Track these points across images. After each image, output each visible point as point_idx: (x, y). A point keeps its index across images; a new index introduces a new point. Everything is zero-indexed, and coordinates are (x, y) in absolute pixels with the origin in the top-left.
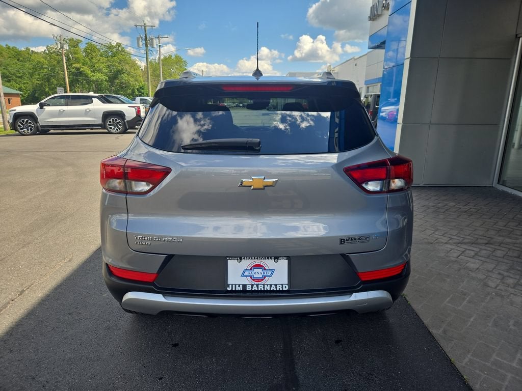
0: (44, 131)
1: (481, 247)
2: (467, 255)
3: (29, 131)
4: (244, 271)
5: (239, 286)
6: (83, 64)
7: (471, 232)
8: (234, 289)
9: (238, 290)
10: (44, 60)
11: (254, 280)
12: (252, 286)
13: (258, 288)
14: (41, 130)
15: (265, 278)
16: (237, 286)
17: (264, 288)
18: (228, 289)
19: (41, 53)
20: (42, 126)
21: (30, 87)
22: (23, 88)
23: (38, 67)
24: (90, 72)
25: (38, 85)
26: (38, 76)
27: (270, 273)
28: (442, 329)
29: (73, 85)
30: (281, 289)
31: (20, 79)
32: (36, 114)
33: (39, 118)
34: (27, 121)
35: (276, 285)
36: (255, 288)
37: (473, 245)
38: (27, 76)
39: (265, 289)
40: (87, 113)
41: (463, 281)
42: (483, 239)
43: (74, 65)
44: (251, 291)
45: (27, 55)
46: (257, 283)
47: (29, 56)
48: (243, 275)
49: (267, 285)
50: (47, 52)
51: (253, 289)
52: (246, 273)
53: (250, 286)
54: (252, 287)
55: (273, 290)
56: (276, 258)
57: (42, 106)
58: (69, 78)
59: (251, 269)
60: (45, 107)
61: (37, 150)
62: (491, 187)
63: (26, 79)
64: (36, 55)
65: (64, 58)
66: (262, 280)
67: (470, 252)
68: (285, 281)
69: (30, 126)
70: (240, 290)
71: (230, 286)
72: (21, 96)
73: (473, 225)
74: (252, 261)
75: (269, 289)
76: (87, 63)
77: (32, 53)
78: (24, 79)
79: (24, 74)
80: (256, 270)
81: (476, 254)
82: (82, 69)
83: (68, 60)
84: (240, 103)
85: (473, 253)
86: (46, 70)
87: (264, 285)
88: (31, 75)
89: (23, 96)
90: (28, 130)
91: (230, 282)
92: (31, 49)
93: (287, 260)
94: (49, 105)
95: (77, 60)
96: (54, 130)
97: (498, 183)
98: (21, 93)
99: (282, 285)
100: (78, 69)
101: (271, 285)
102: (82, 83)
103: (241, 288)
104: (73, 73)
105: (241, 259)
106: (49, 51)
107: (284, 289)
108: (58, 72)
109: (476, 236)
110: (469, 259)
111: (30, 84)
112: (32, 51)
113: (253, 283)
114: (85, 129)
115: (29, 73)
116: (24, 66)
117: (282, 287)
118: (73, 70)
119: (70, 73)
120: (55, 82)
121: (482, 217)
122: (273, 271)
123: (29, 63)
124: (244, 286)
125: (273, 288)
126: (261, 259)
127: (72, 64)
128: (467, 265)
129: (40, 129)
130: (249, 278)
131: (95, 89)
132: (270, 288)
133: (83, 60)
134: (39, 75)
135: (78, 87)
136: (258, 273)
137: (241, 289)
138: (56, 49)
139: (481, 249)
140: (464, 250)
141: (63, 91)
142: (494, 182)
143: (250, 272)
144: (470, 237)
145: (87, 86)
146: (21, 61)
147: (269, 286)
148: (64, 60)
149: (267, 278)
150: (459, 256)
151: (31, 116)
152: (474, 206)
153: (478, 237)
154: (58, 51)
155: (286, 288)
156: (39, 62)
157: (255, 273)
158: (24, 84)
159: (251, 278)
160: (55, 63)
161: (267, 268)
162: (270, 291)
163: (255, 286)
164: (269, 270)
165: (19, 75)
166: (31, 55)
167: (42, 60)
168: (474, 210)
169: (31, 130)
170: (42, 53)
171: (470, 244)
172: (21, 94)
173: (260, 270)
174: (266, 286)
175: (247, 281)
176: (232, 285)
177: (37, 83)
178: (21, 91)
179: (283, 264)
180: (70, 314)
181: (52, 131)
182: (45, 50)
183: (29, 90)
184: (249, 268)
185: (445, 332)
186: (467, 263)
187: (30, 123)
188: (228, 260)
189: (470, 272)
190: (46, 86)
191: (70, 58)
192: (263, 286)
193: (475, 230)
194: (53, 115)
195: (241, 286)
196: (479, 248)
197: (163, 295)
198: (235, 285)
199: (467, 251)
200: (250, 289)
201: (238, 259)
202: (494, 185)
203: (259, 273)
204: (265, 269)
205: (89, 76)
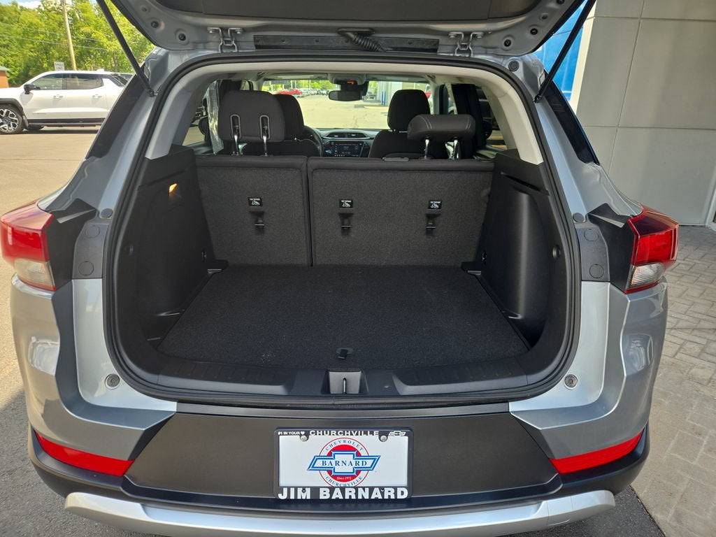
0: (34, 127)
1: (708, 336)
2: (688, 352)
3: (12, 128)
4: (315, 459)
5: (304, 490)
6: (96, 28)
7: (687, 307)
8: (292, 497)
9: (302, 499)
10: (39, 21)
11: (335, 477)
12: (332, 489)
13: (343, 494)
14: (30, 126)
15: (358, 472)
16: (300, 490)
17: (356, 494)
18: (280, 496)
19: (34, 10)
20: (29, 121)
21: (20, 60)
22: (11, 62)
23: (30, 31)
24: (105, 40)
25: (31, 58)
26: (31, 45)
27: (369, 463)
28: (672, 511)
29: (82, 59)
30: (393, 497)
31: (5, 49)
32: (20, 102)
33: (25, 108)
34: (8, 113)
35: (382, 489)
36: (337, 495)
37: (696, 332)
38: (16, 44)
39: (360, 497)
40: (95, 101)
41: (692, 406)
42: (708, 321)
43: (82, 29)
44: (330, 501)
45: (14, 13)
46: (342, 484)
47: (18, 15)
48: (312, 467)
49: (364, 488)
50: (43, 9)
51: (334, 497)
52: (319, 463)
53: (328, 490)
54: (331, 493)
55: (376, 499)
56: (384, 433)
57: (28, 89)
58: (75, 48)
59: (330, 454)
60: (32, 91)
61: (18, 157)
62: (701, 226)
63: (15, 49)
64: (27, 13)
65: (67, 17)
66: (353, 477)
67: (692, 345)
68: (403, 480)
69: (12, 120)
70: (306, 499)
71: (285, 490)
72: (8, 75)
73: (687, 295)
74: (332, 437)
75: (367, 497)
76: (102, 25)
77: (21, 10)
78: (11, 48)
79: (11, 41)
80: (339, 457)
81: (703, 350)
82: (93, 35)
83: (74, 21)
84: (324, 88)
85: (697, 349)
86: (42, 36)
87: (356, 488)
88: (22, 43)
89: (11, 75)
90: (9, 126)
91: (283, 481)
92: (20, 4)
93: (407, 437)
94: (38, 88)
95: (87, 22)
96: (48, 126)
97: (714, 221)
98: (8, 69)
99: (395, 488)
100: (88, 35)
101: (371, 489)
102: (95, 56)
103: (307, 495)
104: (81, 41)
105: (307, 435)
106: (45, 8)
107: (399, 497)
108: (59, 40)
109: (696, 315)
110: (693, 360)
111: (21, 56)
112: (21, 7)
113: (335, 483)
114: (94, 126)
115: (18, 40)
116: (10, 29)
117: (396, 494)
118: (82, 37)
119: (78, 42)
120: (57, 54)
121: (699, 280)
122: (375, 459)
123: (17, 25)
124: (315, 490)
125: (377, 495)
126: (351, 434)
127: (78, 28)
128: (693, 370)
129: (27, 125)
130: (325, 474)
131: (114, 65)
132: (370, 494)
133: (95, 21)
134: (32, 43)
135: (90, 63)
136: (345, 463)
137: (309, 497)
138: (55, 4)
139: (709, 341)
140: (682, 341)
141: (63, 67)
142: (708, 218)
143: (328, 461)
144: (687, 318)
145: (103, 60)
146: (6, 22)
147: (367, 490)
148: (67, 20)
149: (363, 474)
150: (676, 354)
151: (14, 105)
152: (684, 260)
153: (700, 316)
154: (58, 8)
155: (403, 494)
156: (31, 23)
157: (337, 463)
158: (12, 56)
159: (330, 472)
160: (55, 25)
161: (363, 453)
162: (370, 501)
163: (337, 491)
164: (369, 457)
165: (4, 43)
166: (20, 14)
167: (36, 20)
168: (683, 266)
169: (14, 126)
170: (36, 10)
171: (689, 331)
172: (8, 72)
173: (348, 457)
174: (360, 490)
175: (320, 480)
176: (289, 489)
177: (29, 56)
178: (8, 67)
179: (399, 443)
180: (11, 472)
181: (45, 128)
182: (39, 6)
183: (20, 66)
184: (325, 453)
185: (678, 517)
186: (691, 369)
187: (12, 115)
188: (280, 437)
189: (699, 386)
190: (43, 59)
191: (76, 18)
192: (354, 491)
193: (693, 303)
194: (44, 104)
195: (308, 490)
196: (705, 338)
197: (143, 506)
198: (296, 489)
199: (688, 345)
200: (328, 497)
201: (301, 435)
202: (707, 224)
203: (348, 463)
204: (358, 454)
205: (105, 45)
